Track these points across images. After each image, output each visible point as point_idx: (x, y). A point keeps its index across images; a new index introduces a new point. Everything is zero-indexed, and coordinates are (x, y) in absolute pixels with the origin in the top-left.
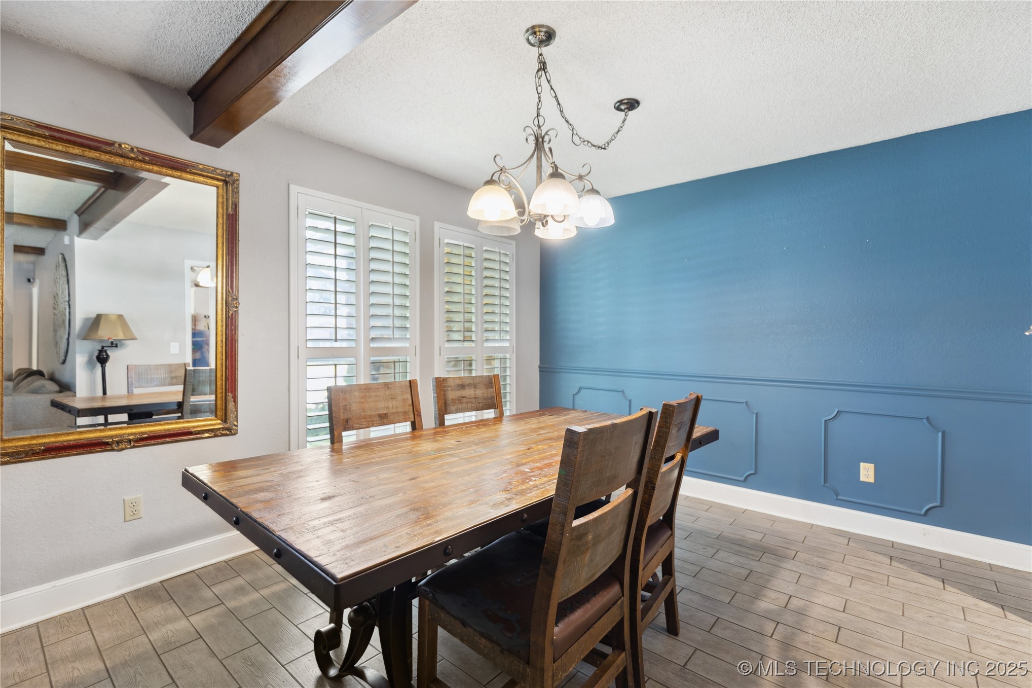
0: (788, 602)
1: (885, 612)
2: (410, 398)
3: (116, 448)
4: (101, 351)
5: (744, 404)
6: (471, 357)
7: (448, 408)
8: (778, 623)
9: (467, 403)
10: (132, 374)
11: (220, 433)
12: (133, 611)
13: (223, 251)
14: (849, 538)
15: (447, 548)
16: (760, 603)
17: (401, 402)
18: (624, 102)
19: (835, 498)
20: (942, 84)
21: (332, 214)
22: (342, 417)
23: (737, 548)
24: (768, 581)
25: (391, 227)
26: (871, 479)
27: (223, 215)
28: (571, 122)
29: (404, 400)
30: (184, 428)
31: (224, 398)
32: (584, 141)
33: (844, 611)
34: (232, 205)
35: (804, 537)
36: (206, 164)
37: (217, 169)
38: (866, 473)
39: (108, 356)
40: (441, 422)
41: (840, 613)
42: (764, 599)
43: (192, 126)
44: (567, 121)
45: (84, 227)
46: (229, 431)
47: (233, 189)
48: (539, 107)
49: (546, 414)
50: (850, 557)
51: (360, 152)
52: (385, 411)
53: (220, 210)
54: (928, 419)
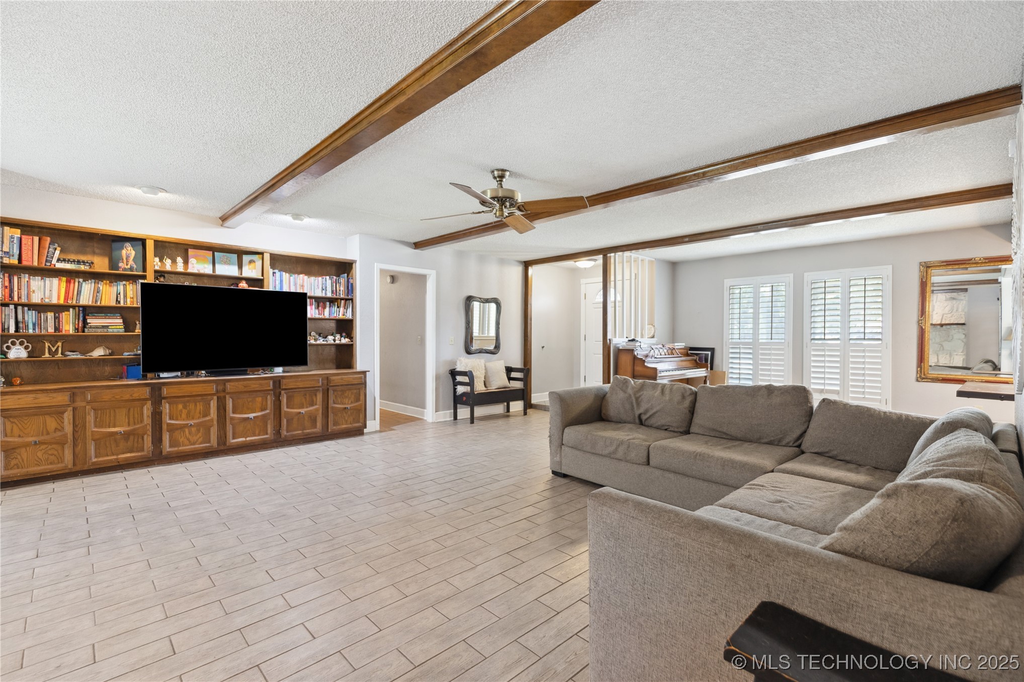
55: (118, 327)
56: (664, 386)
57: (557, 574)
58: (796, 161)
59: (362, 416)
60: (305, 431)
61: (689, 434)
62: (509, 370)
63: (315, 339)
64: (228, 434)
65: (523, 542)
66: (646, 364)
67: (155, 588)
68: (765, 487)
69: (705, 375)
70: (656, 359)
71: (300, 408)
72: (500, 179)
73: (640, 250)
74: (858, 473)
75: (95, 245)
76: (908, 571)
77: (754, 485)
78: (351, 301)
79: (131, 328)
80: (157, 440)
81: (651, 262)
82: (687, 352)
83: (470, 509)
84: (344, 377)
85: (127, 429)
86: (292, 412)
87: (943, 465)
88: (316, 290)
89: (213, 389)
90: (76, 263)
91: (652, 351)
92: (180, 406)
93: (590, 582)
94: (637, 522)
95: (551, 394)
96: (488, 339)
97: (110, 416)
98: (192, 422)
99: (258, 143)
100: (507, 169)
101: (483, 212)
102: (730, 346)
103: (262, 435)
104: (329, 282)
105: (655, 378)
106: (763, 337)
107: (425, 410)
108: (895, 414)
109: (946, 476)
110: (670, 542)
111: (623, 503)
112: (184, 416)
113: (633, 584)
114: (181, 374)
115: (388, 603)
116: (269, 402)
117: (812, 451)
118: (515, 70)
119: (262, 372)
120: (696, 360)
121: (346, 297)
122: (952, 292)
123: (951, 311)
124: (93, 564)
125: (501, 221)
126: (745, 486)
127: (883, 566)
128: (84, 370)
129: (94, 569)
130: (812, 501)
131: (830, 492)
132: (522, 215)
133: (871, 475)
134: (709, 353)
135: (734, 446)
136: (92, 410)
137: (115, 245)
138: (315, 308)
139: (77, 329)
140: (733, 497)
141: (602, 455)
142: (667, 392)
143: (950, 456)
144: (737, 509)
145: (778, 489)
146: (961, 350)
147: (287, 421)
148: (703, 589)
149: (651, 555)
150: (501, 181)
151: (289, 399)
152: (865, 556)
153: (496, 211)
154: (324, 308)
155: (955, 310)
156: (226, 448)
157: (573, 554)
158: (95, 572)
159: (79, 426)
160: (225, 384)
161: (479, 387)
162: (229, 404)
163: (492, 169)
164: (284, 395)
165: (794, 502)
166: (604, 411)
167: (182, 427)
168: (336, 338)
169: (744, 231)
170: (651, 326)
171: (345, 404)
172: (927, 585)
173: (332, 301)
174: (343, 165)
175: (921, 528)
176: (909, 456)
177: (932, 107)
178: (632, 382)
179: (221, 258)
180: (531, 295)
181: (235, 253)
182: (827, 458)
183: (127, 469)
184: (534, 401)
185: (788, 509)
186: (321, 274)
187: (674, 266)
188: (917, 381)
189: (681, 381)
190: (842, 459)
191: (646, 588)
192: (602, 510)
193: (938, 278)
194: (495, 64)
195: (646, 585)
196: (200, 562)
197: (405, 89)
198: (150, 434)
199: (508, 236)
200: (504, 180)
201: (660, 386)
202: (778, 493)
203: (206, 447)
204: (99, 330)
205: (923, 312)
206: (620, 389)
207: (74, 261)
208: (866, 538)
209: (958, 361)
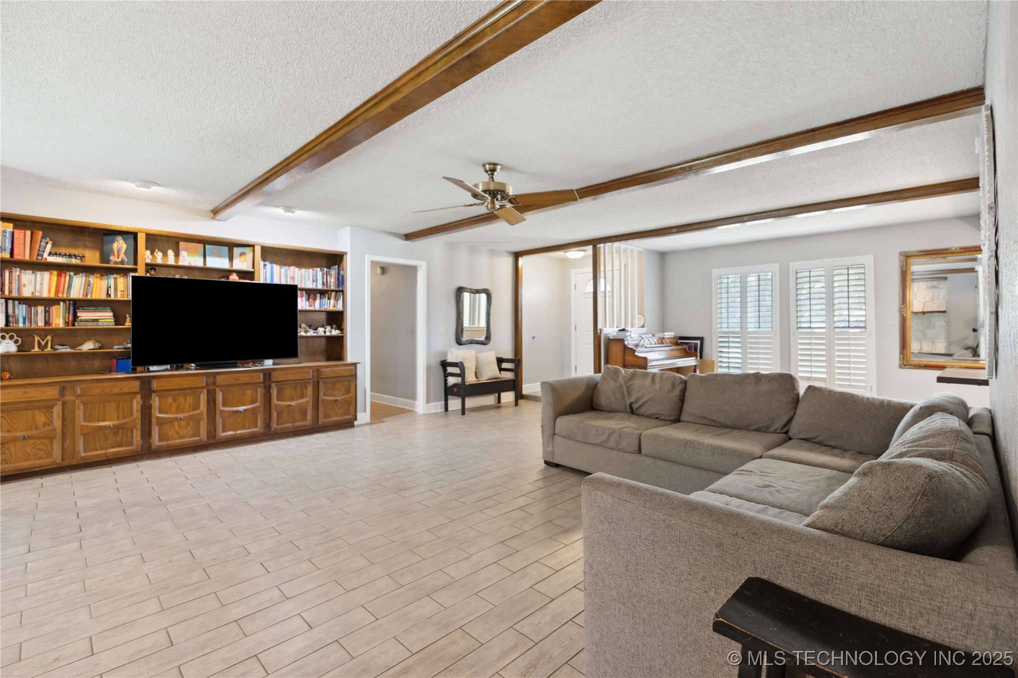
55: (108, 320)
56: (654, 375)
57: (551, 562)
58: (778, 155)
59: (352, 408)
60: (295, 424)
61: (680, 422)
62: (500, 361)
63: (305, 331)
64: (217, 427)
65: (518, 532)
66: (636, 354)
67: (150, 581)
68: (753, 472)
69: (695, 364)
70: (646, 349)
71: (290, 400)
72: (492, 173)
73: (629, 241)
74: (843, 457)
75: (87, 239)
76: (883, 544)
77: (743, 470)
78: (341, 293)
79: (121, 321)
80: (147, 434)
81: (640, 252)
82: (677, 342)
83: (463, 500)
84: (334, 369)
85: (116, 422)
86: (282, 405)
87: (917, 446)
88: (306, 281)
89: (203, 382)
90: (67, 257)
91: (643, 340)
92: (170, 400)
93: (585, 566)
94: (629, 505)
95: (543, 384)
96: (478, 330)
97: (99, 410)
98: (181, 416)
99: (253, 139)
100: (498, 163)
101: (475, 204)
102: (720, 335)
103: (252, 428)
104: (320, 274)
105: (645, 367)
106: (751, 326)
107: (416, 402)
108: (878, 400)
109: (919, 456)
110: (661, 524)
111: (616, 488)
112: (173, 409)
113: (627, 566)
114: (171, 367)
115: (383, 593)
116: (259, 395)
117: (799, 437)
118: (507, 70)
119: (252, 365)
120: (685, 350)
121: (337, 289)
122: (932, 281)
123: (933, 298)
124: (86, 559)
125: (493, 213)
126: (734, 472)
127: (861, 540)
128: (73, 364)
129: (88, 564)
130: (799, 485)
131: (816, 476)
132: (513, 207)
133: (855, 460)
134: (699, 342)
135: (724, 433)
136: (82, 404)
137: (106, 238)
138: (306, 300)
139: (67, 323)
140: (723, 482)
141: (593, 444)
142: (657, 381)
143: (924, 438)
144: (726, 494)
145: (766, 474)
146: (943, 337)
147: (278, 414)
148: (693, 567)
149: (644, 536)
150: (493, 174)
151: (279, 391)
152: (844, 532)
153: (488, 203)
154: (315, 299)
155: (936, 298)
156: (215, 441)
157: (567, 542)
158: (88, 566)
159: (68, 420)
160: (215, 377)
161: (471, 379)
162: (219, 397)
163: (484, 163)
164: (274, 388)
165: (782, 486)
166: (595, 401)
167: (171, 421)
168: (327, 330)
169: (730, 222)
170: (641, 316)
171: (335, 396)
172: (900, 556)
173: (323, 293)
174: (337, 159)
175: (894, 504)
176: (891, 440)
177: (902, 106)
178: (623, 371)
179: (211, 251)
180: (522, 286)
181: (226, 246)
182: (813, 444)
183: (115, 463)
184: (525, 392)
185: (776, 493)
186: (312, 266)
187: (662, 255)
188: (901, 367)
189: (671, 370)
190: (828, 444)
191: (639, 570)
192: (596, 495)
193: (918, 267)
194: (488, 65)
195: (639, 566)
196: (194, 555)
197: (400, 87)
198: (140, 428)
199: (499, 228)
200: (496, 173)
201: (651, 375)
202: (766, 478)
203: (196, 440)
204: (89, 324)
205: (904, 300)
206: (612, 378)
207: (66, 255)
208: (845, 514)
209: (941, 348)
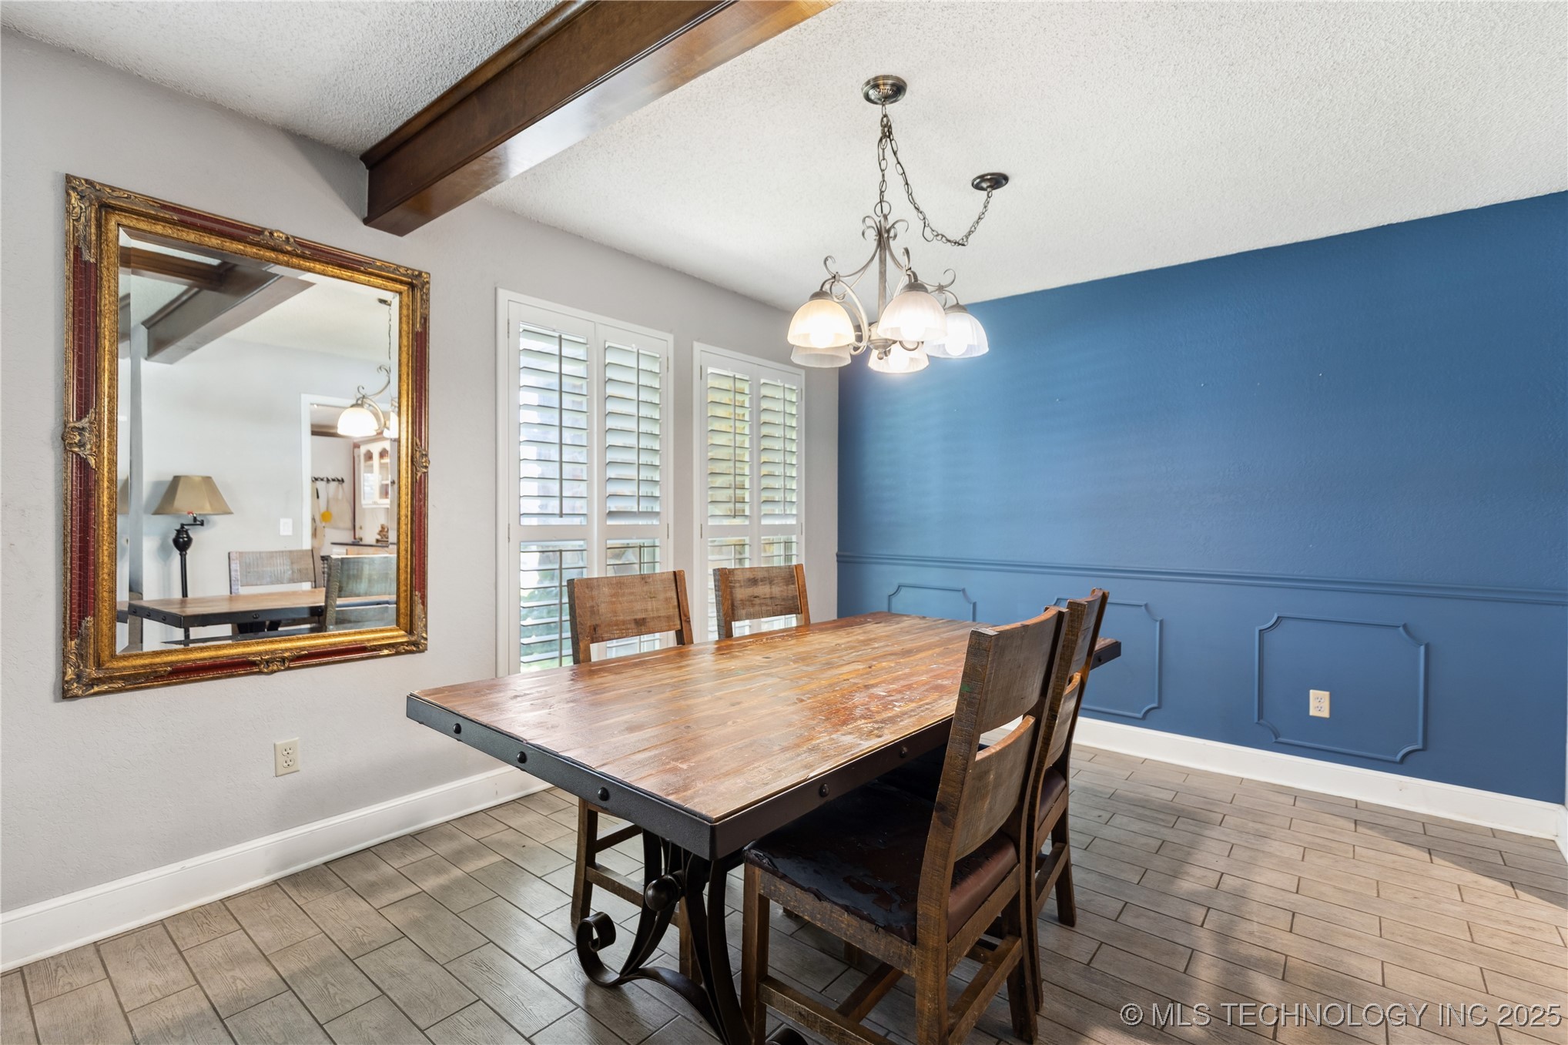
0: (1220, 881)
1: (1354, 892)
2: (675, 596)
3: (265, 670)
4: (179, 532)
5: (1143, 608)
6: (744, 540)
7: (736, 612)
8: (1209, 908)
9: (761, 605)
10: (235, 566)
11: (404, 649)
12: (296, 903)
13: (408, 385)
14: (1296, 797)
15: (822, 787)
16: (1182, 884)
17: (662, 604)
18: (986, 177)
19: (1274, 740)
20: (1430, 160)
21: (554, 331)
22: (589, 624)
23: (1140, 811)
24: (1189, 854)
25: (635, 350)
26: (1325, 713)
27: (409, 333)
28: (921, 209)
29: (667, 600)
30: (355, 641)
31: (409, 599)
32: (938, 235)
33: (1297, 892)
34: (421, 319)
35: (1232, 795)
36: (385, 260)
37: (400, 267)
38: (1318, 704)
39: (190, 540)
40: (726, 632)
41: (1292, 895)
42: (1186, 878)
43: (367, 205)
44: (917, 209)
45: (157, 345)
46: (416, 646)
47: (422, 296)
48: (883, 189)
49: (869, 622)
50: (1299, 821)
51: (593, 241)
52: (642, 616)
53: (405, 327)
54: (1405, 627)
